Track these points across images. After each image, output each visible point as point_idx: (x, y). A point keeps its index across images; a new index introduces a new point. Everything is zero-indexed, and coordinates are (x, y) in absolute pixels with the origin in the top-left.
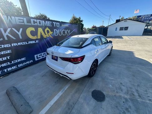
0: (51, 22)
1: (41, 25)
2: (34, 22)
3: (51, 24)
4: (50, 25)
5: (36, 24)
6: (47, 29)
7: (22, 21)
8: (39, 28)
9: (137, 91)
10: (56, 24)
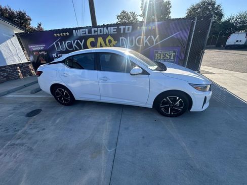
0: (116, 27)
1: (102, 33)
2: (95, 31)
3: (115, 30)
4: (114, 32)
5: (96, 33)
6: (110, 38)
7: (84, 32)
8: (99, 38)
9: (22, 144)
10: (124, 29)
